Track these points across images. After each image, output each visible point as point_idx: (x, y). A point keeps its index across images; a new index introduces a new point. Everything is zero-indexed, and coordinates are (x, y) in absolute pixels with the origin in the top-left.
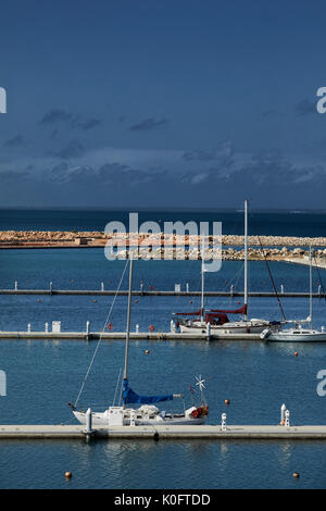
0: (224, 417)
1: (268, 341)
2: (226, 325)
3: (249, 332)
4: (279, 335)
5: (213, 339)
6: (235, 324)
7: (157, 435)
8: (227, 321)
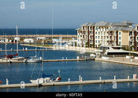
0: (69, 79)
1: (26, 62)
2: (13, 59)
3: (19, 60)
4: (29, 61)
5: (11, 62)
6: (15, 59)
7: (54, 84)
8: (13, 58)
